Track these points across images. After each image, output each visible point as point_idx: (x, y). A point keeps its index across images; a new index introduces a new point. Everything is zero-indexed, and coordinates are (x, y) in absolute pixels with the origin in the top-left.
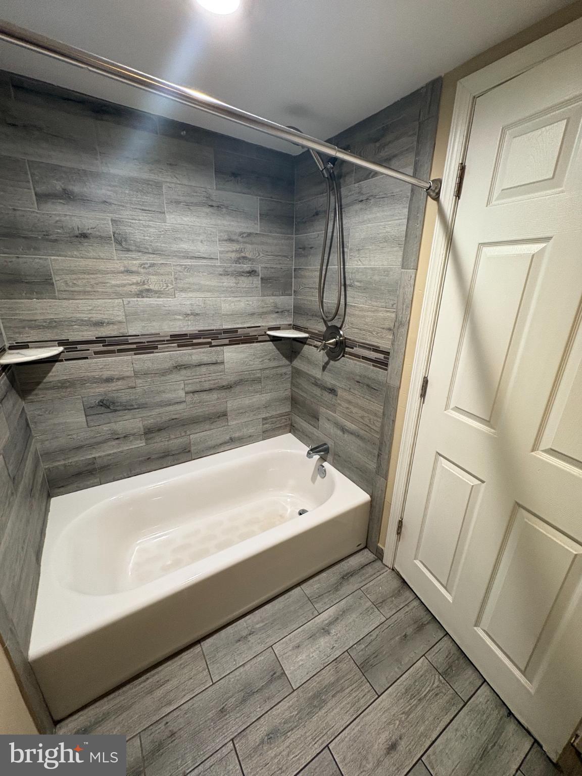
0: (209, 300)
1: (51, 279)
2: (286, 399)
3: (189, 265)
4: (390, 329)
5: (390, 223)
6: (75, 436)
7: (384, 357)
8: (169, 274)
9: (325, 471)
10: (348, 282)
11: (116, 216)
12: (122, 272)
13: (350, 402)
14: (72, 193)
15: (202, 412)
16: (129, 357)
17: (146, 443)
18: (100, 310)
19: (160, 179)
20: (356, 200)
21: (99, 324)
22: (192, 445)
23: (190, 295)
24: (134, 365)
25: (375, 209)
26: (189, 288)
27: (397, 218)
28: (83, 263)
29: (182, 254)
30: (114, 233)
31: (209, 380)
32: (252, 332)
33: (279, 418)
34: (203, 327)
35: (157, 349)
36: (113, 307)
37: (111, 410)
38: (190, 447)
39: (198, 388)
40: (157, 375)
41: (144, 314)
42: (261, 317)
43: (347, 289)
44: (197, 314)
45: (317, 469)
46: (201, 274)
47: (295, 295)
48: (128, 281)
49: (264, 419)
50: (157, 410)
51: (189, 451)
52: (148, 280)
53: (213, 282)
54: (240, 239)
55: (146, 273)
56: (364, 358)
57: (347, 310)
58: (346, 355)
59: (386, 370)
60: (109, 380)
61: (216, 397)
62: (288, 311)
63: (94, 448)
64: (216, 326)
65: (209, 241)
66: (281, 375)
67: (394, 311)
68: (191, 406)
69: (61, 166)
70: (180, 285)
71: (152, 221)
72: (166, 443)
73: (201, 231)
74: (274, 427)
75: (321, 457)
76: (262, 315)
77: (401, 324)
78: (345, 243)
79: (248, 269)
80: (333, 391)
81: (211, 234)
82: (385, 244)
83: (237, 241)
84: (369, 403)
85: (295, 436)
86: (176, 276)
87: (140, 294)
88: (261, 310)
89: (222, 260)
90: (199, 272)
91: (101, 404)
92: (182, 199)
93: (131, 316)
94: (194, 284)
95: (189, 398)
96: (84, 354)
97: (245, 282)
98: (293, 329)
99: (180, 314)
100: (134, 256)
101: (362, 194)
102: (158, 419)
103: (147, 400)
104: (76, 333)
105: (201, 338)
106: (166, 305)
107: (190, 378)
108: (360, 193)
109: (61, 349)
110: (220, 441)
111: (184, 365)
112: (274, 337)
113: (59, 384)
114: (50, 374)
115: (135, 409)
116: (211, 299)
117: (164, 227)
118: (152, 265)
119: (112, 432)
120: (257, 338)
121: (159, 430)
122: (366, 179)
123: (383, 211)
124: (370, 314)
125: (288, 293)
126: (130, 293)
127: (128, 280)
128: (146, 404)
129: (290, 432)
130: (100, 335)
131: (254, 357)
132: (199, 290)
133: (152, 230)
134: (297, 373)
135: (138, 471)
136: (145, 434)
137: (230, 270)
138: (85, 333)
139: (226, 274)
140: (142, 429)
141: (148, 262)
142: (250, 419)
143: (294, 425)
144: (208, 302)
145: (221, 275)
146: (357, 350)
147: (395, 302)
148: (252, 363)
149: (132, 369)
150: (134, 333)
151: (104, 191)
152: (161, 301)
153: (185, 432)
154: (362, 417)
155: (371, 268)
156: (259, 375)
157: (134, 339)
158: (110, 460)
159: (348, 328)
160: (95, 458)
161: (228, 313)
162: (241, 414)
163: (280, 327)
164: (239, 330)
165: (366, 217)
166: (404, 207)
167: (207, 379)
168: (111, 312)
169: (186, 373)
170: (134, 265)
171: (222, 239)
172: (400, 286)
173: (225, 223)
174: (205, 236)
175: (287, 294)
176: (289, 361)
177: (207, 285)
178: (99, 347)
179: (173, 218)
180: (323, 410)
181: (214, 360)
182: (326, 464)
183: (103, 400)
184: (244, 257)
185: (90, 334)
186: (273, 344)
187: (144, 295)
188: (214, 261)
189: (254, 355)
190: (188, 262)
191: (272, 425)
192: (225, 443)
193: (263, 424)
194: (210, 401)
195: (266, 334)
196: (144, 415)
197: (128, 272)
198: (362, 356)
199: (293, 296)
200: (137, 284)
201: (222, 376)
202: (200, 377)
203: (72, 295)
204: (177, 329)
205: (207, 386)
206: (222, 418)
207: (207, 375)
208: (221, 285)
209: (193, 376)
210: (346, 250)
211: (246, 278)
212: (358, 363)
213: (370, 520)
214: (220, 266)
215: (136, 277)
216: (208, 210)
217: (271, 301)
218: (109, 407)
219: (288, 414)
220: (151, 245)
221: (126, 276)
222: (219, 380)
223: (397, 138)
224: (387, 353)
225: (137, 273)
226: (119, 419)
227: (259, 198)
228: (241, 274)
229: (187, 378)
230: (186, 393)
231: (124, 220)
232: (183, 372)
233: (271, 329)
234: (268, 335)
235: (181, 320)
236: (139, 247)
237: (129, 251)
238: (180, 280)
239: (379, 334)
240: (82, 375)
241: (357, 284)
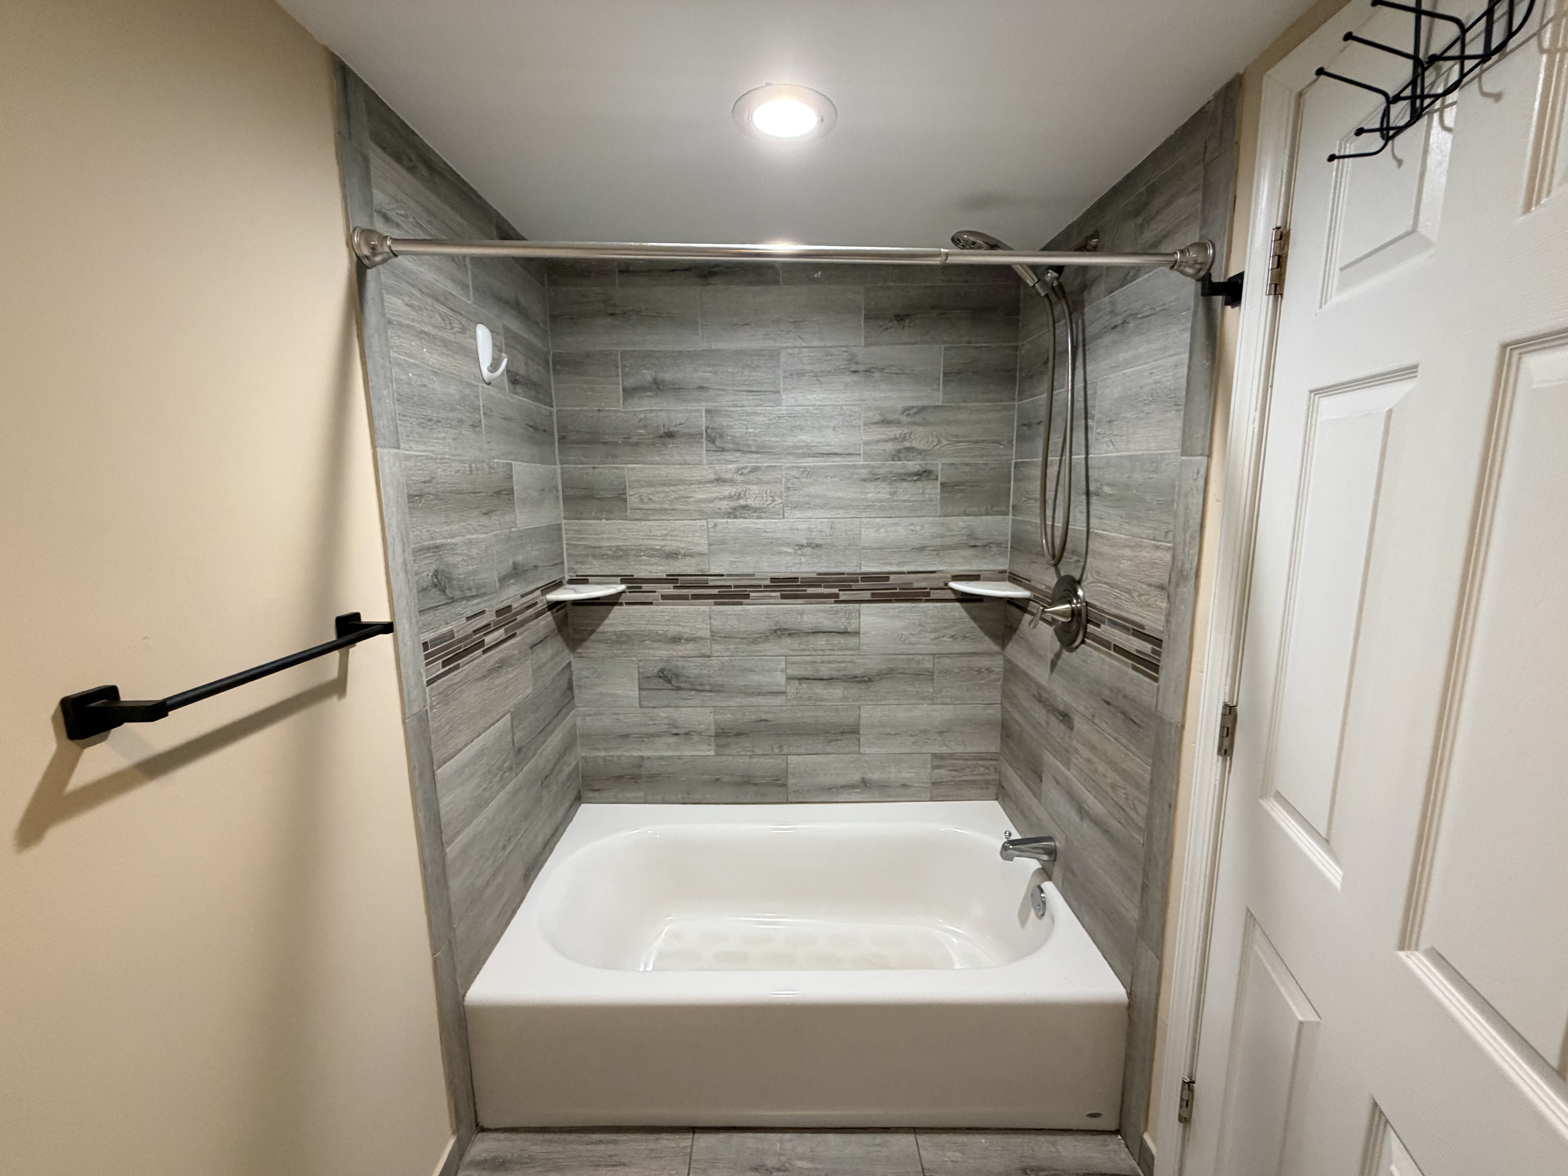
0: (839, 523)
1: (625, 494)
2: (989, 723)
3: (810, 467)
4: (1161, 587)
5: (1160, 362)
6: (622, 717)
7: (1154, 651)
8: (778, 481)
9: (1044, 903)
10: (1092, 488)
11: (711, 405)
12: (711, 482)
13: (1093, 748)
14: (663, 381)
15: (812, 717)
16: (706, 608)
17: (716, 751)
18: (676, 536)
19: (777, 345)
20: (1106, 327)
21: (673, 555)
22: (789, 776)
23: (809, 513)
24: (712, 620)
25: (1136, 340)
26: (807, 503)
27: (1171, 352)
28: (664, 471)
29: (800, 451)
30: (707, 428)
31: (829, 662)
32: (919, 582)
33: (969, 763)
34: (826, 567)
35: (748, 598)
36: (694, 531)
37: (673, 686)
38: (787, 778)
39: (809, 672)
40: (744, 640)
41: (734, 543)
42: (938, 554)
43: (1091, 501)
44: (818, 546)
45: (1030, 896)
46: (829, 480)
47: (1014, 515)
48: (718, 495)
49: (935, 756)
50: (739, 700)
51: (785, 785)
52: (746, 492)
53: (850, 493)
54: (904, 419)
55: (744, 482)
56: (1118, 649)
57: (1090, 543)
58: (1087, 640)
59: (1156, 680)
60: (676, 640)
61: (841, 695)
62: (999, 545)
63: (643, 741)
64: (849, 567)
65: (847, 427)
66: (979, 671)
67: (1169, 548)
68: (795, 703)
69: (655, 351)
70: (794, 499)
71: (761, 405)
72: (747, 759)
73: (834, 413)
74: (957, 779)
75: (1043, 869)
76: (940, 550)
77: (1182, 576)
78: (1089, 409)
79: (917, 468)
80: (1065, 717)
81: (850, 416)
82: (1153, 406)
83: (898, 423)
84: (1127, 755)
85: (1004, 810)
86: (789, 485)
87: (732, 514)
88: (938, 542)
89: (868, 456)
90: (827, 476)
91: (661, 674)
92: (808, 367)
93: (717, 545)
94: (816, 496)
95: (792, 689)
96: (649, 597)
97: (909, 491)
98: (1009, 580)
99: (788, 545)
100: (730, 457)
101: (1118, 314)
102: (739, 716)
103: (725, 679)
104: (643, 567)
105: (820, 586)
106: (768, 530)
107: (798, 653)
108: (1113, 313)
109: (622, 587)
110: (842, 781)
111: (788, 630)
112: (964, 594)
113: (614, 637)
114: (607, 622)
115: (705, 691)
116: (843, 520)
117: (777, 412)
118: (755, 469)
119: (671, 722)
120: (928, 594)
121: (739, 734)
122: (1122, 286)
123: (1148, 342)
124: (1127, 552)
125: (1000, 509)
126: (718, 511)
127: (718, 492)
128: (722, 686)
129: (996, 799)
130: (672, 572)
131: (920, 628)
132: (823, 506)
133: (759, 419)
134: (1012, 671)
135: (698, 797)
136: (717, 736)
137: (882, 471)
138: (654, 568)
139: (874, 478)
140: (713, 727)
141: (749, 465)
142: (904, 750)
143: (1005, 785)
144: (838, 525)
145: (864, 480)
146: (1106, 631)
147: (1171, 527)
148: (914, 640)
149: (709, 627)
150: (718, 572)
151: (700, 374)
152: (761, 523)
153: (781, 747)
154: (1114, 787)
155: (1129, 456)
156: (928, 665)
157: (716, 580)
158: (663, 766)
159: (1092, 582)
160: (642, 758)
161: (874, 545)
162: (886, 737)
163: (979, 576)
164: (892, 576)
165: (1122, 357)
166: (1183, 330)
167: (825, 658)
168: (689, 539)
169: (791, 644)
170: (727, 471)
171: (869, 420)
172: (1179, 491)
173: (878, 395)
174: (841, 418)
175: (998, 511)
176: (998, 644)
177: (838, 498)
178: (669, 590)
179: (791, 398)
180: (1048, 758)
181: (841, 626)
182: (1049, 887)
183: (664, 669)
184: (909, 449)
185: (660, 570)
186: (963, 607)
187: (738, 513)
188: (853, 458)
189: (920, 625)
190: (809, 462)
191: (954, 773)
192: (853, 786)
193: (934, 767)
194: (827, 700)
195: (946, 587)
196: (719, 704)
197: (720, 481)
198: (1115, 645)
199: (1011, 516)
200: (730, 497)
201: (854, 658)
202: (814, 653)
203: (645, 515)
204: (783, 570)
205: (825, 671)
206: (849, 736)
207: (828, 652)
208: (863, 497)
209: (803, 650)
210: (1090, 422)
211: (911, 484)
212: (1108, 659)
213: (1128, 1059)
214: (863, 465)
215: (730, 488)
216: (850, 379)
217: (961, 524)
218: (670, 682)
219: (995, 757)
220: (755, 440)
221: (715, 487)
222: (849, 665)
223: (1168, 204)
224: (1157, 642)
225: (732, 481)
226: (682, 703)
227: (943, 346)
228: (903, 477)
229: (791, 653)
230: (789, 678)
231: (722, 408)
232: (786, 641)
233: (957, 578)
234: (951, 589)
235: (790, 553)
236: (737, 444)
237: (723, 451)
238: (794, 490)
239: (1143, 598)
240: (643, 628)
241: (1107, 489)
